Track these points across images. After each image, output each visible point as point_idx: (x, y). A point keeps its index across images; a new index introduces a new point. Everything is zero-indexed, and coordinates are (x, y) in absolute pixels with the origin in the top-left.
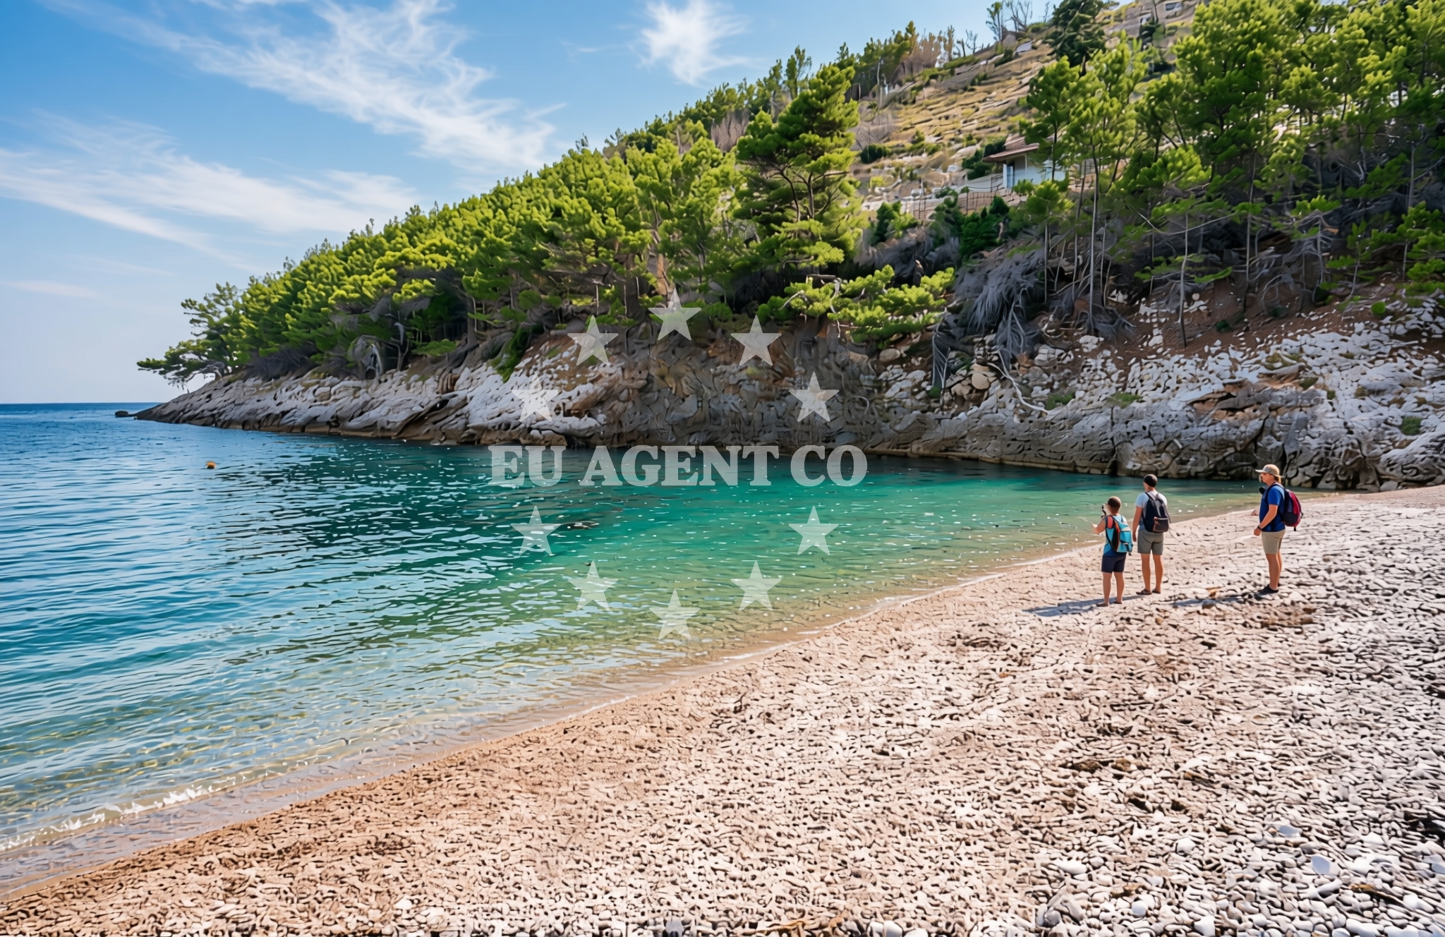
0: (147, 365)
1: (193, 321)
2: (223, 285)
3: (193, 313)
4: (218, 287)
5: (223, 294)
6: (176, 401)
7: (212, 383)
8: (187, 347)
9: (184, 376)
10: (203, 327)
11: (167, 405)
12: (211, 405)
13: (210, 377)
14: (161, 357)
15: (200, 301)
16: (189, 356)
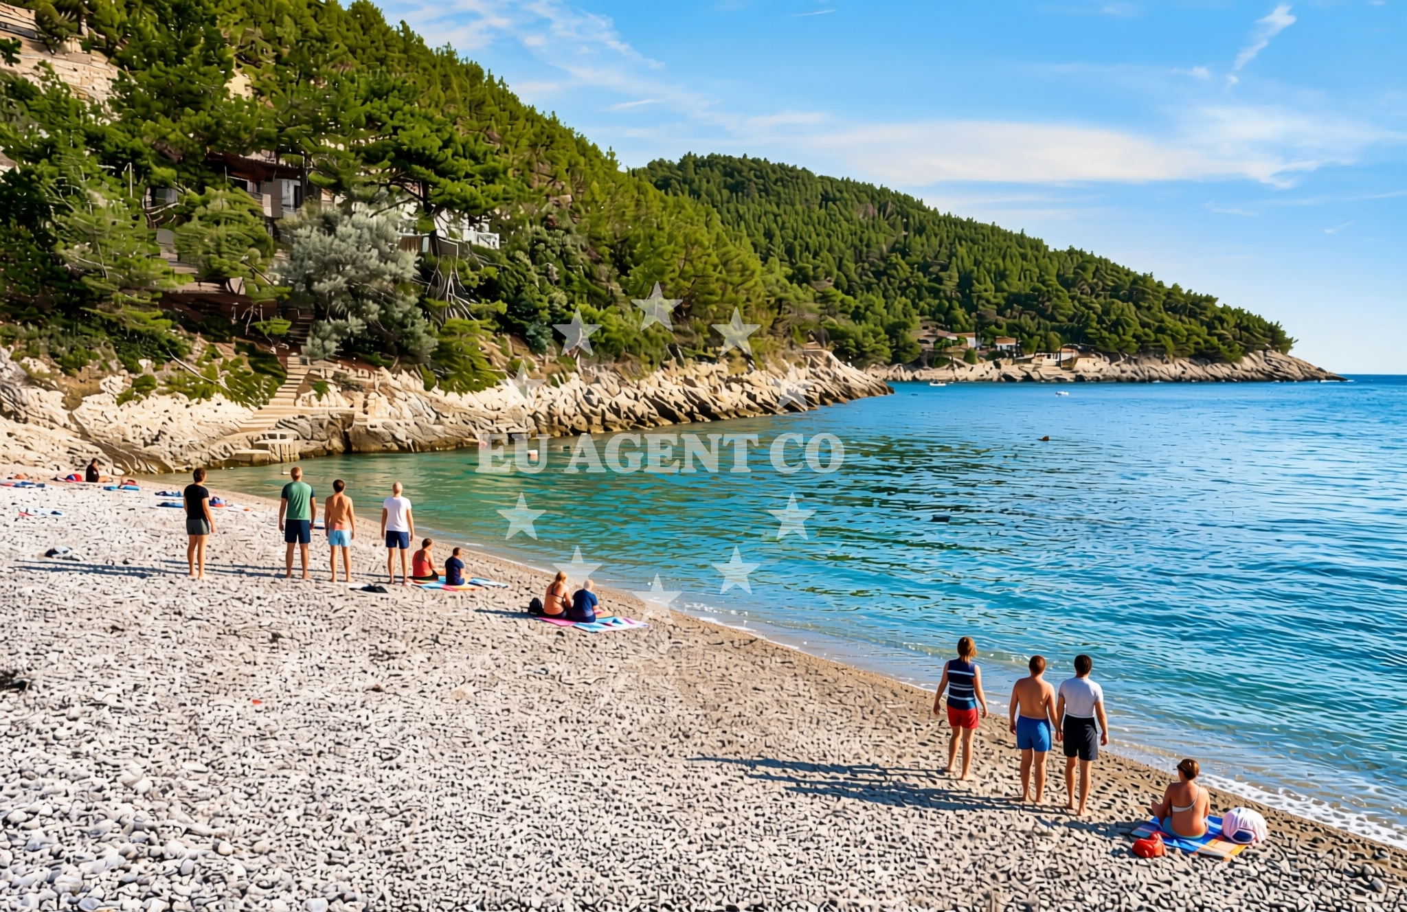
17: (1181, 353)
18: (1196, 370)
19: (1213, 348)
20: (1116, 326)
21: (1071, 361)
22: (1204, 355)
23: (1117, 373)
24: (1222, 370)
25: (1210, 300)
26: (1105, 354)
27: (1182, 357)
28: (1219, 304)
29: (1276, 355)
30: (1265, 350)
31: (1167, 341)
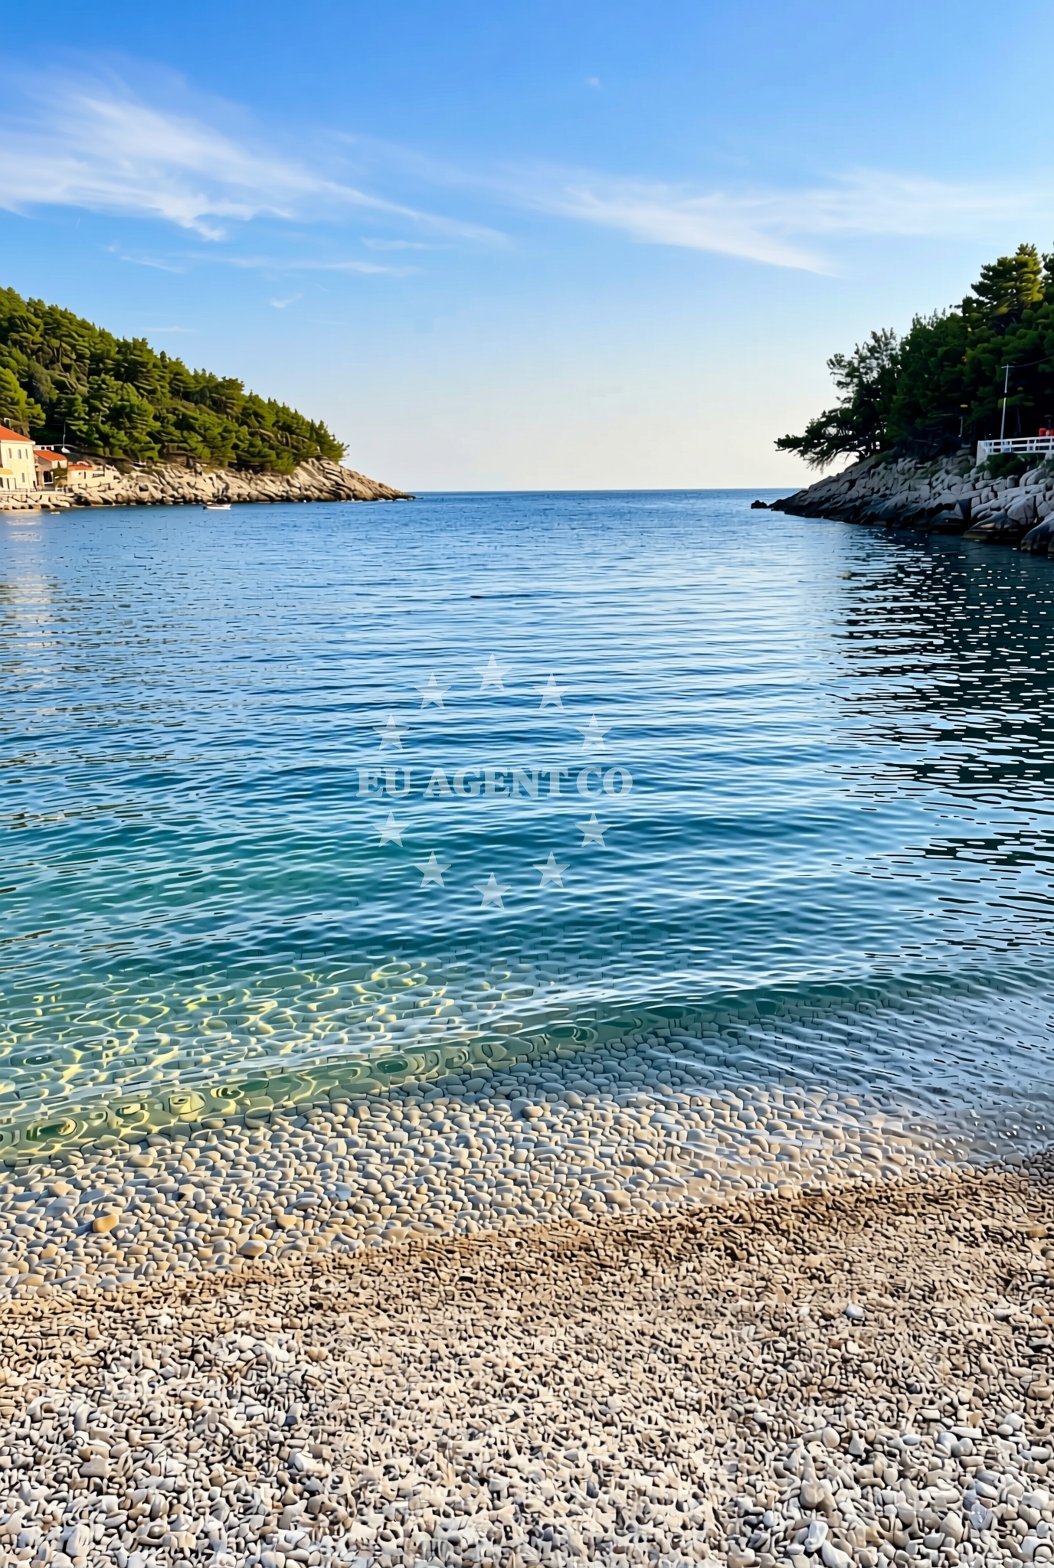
0: (786, 443)
1: (839, 383)
2: (879, 333)
3: (841, 375)
4: (874, 335)
5: (879, 344)
6: (814, 488)
7: (855, 464)
8: (830, 418)
9: (824, 456)
10: (849, 392)
11: (804, 491)
12: (854, 493)
13: (853, 458)
14: (801, 433)
15: (849, 355)
16: (832, 431)
17: (217, 462)
18: (239, 485)
19: (259, 454)
20: (119, 415)
21: (62, 473)
22: (247, 464)
23: (133, 493)
24: (273, 486)
25: (233, 385)
26: (112, 462)
27: (221, 465)
28: (246, 392)
29: (331, 466)
30: (318, 458)
31: (195, 440)
